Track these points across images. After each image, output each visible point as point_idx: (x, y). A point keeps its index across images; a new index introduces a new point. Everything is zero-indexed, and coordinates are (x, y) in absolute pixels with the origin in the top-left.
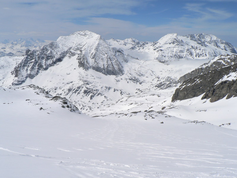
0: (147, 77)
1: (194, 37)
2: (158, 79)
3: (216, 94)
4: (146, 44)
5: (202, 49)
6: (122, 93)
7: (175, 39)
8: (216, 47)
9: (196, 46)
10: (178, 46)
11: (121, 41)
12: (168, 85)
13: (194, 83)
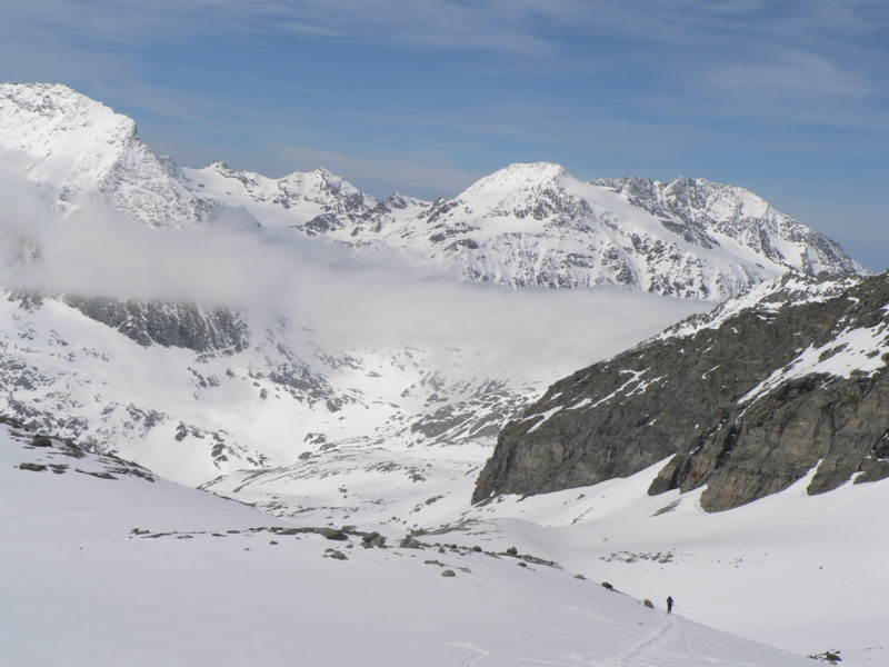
0: (375, 375)
1: (652, 194)
2: (432, 392)
3: (742, 459)
4: (393, 209)
5: (686, 255)
6: (225, 452)
7: (547, 192)
8: (762, 254)
9: (655, 238)
10: (563, 229)
11: (263, 180)
12: (483, 421)
13: (613, 395)
